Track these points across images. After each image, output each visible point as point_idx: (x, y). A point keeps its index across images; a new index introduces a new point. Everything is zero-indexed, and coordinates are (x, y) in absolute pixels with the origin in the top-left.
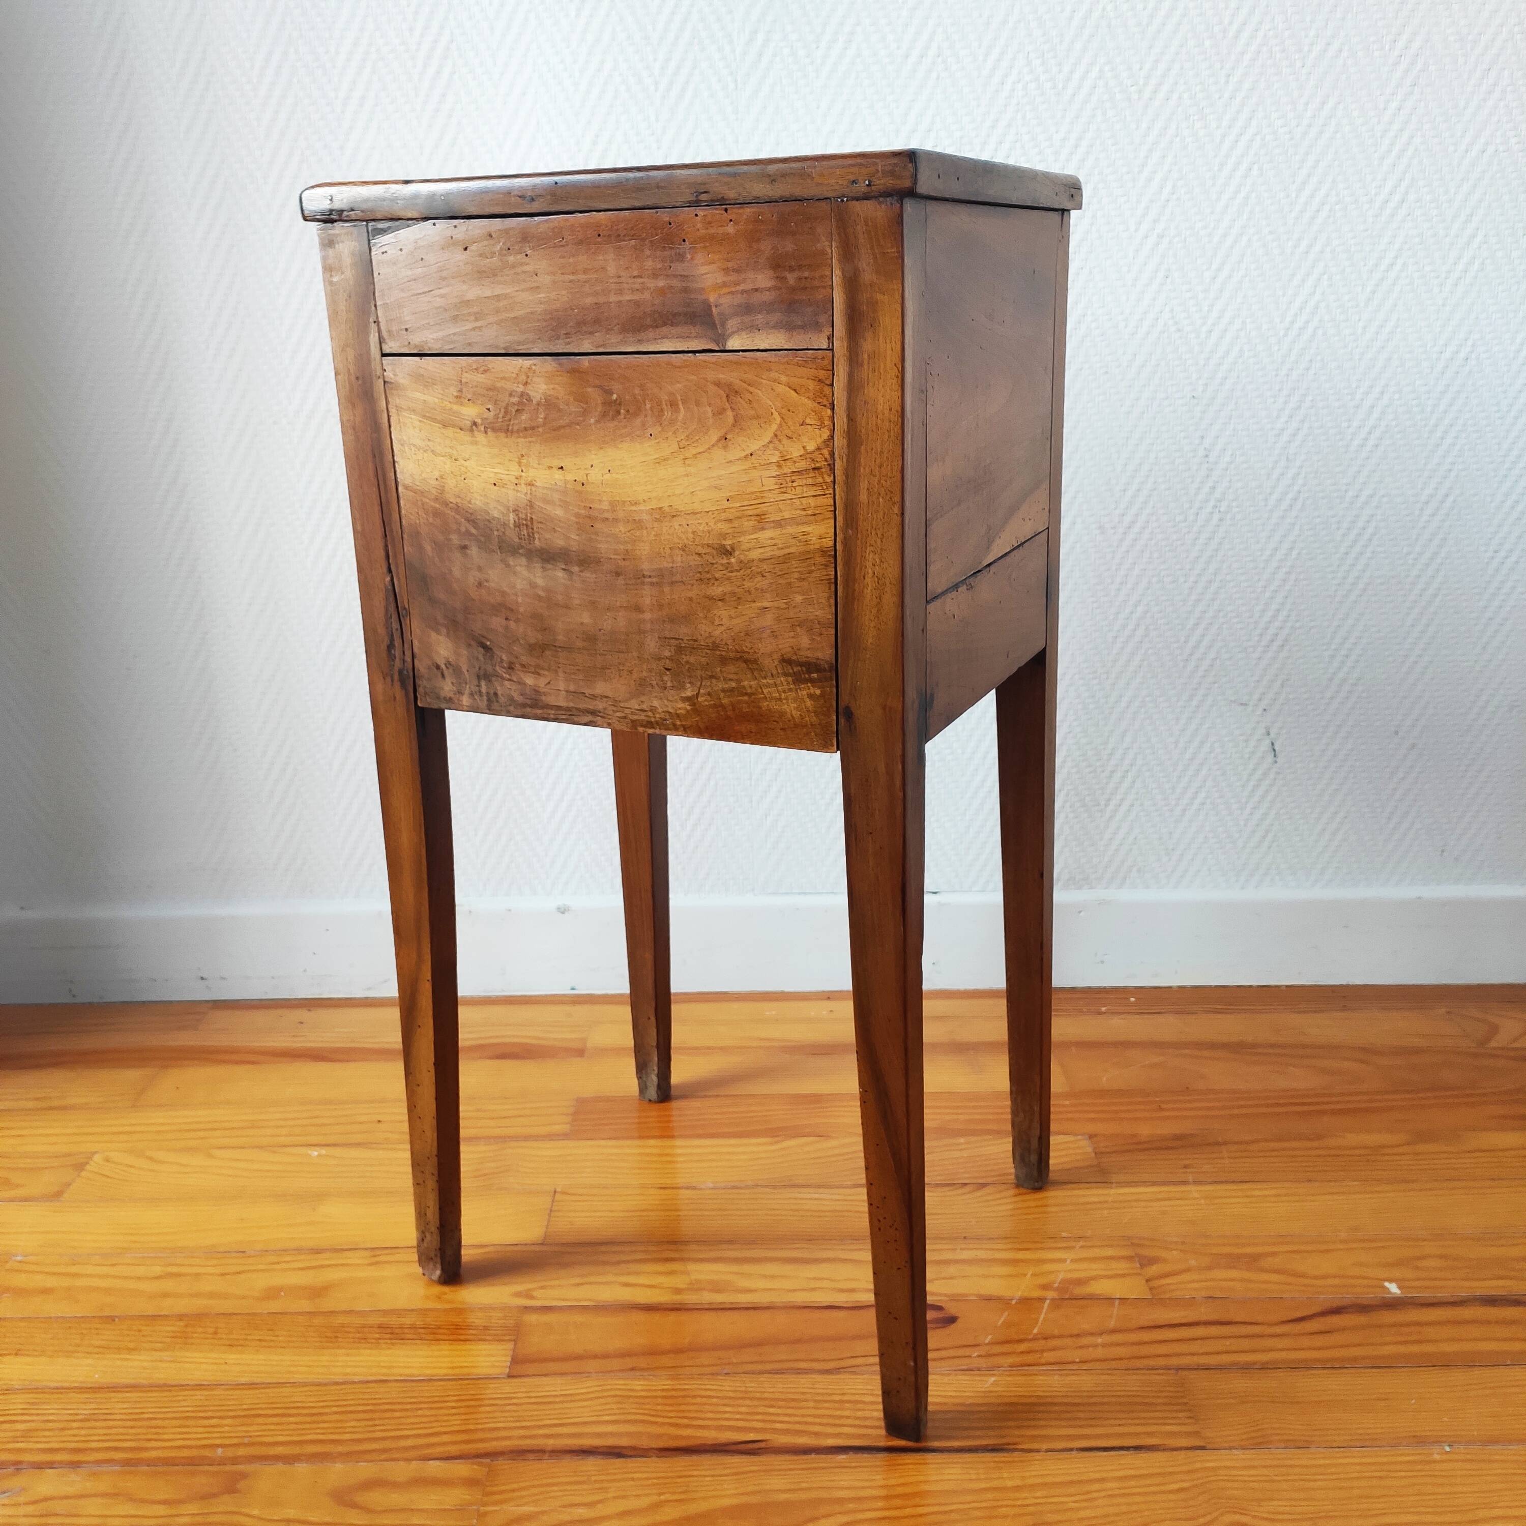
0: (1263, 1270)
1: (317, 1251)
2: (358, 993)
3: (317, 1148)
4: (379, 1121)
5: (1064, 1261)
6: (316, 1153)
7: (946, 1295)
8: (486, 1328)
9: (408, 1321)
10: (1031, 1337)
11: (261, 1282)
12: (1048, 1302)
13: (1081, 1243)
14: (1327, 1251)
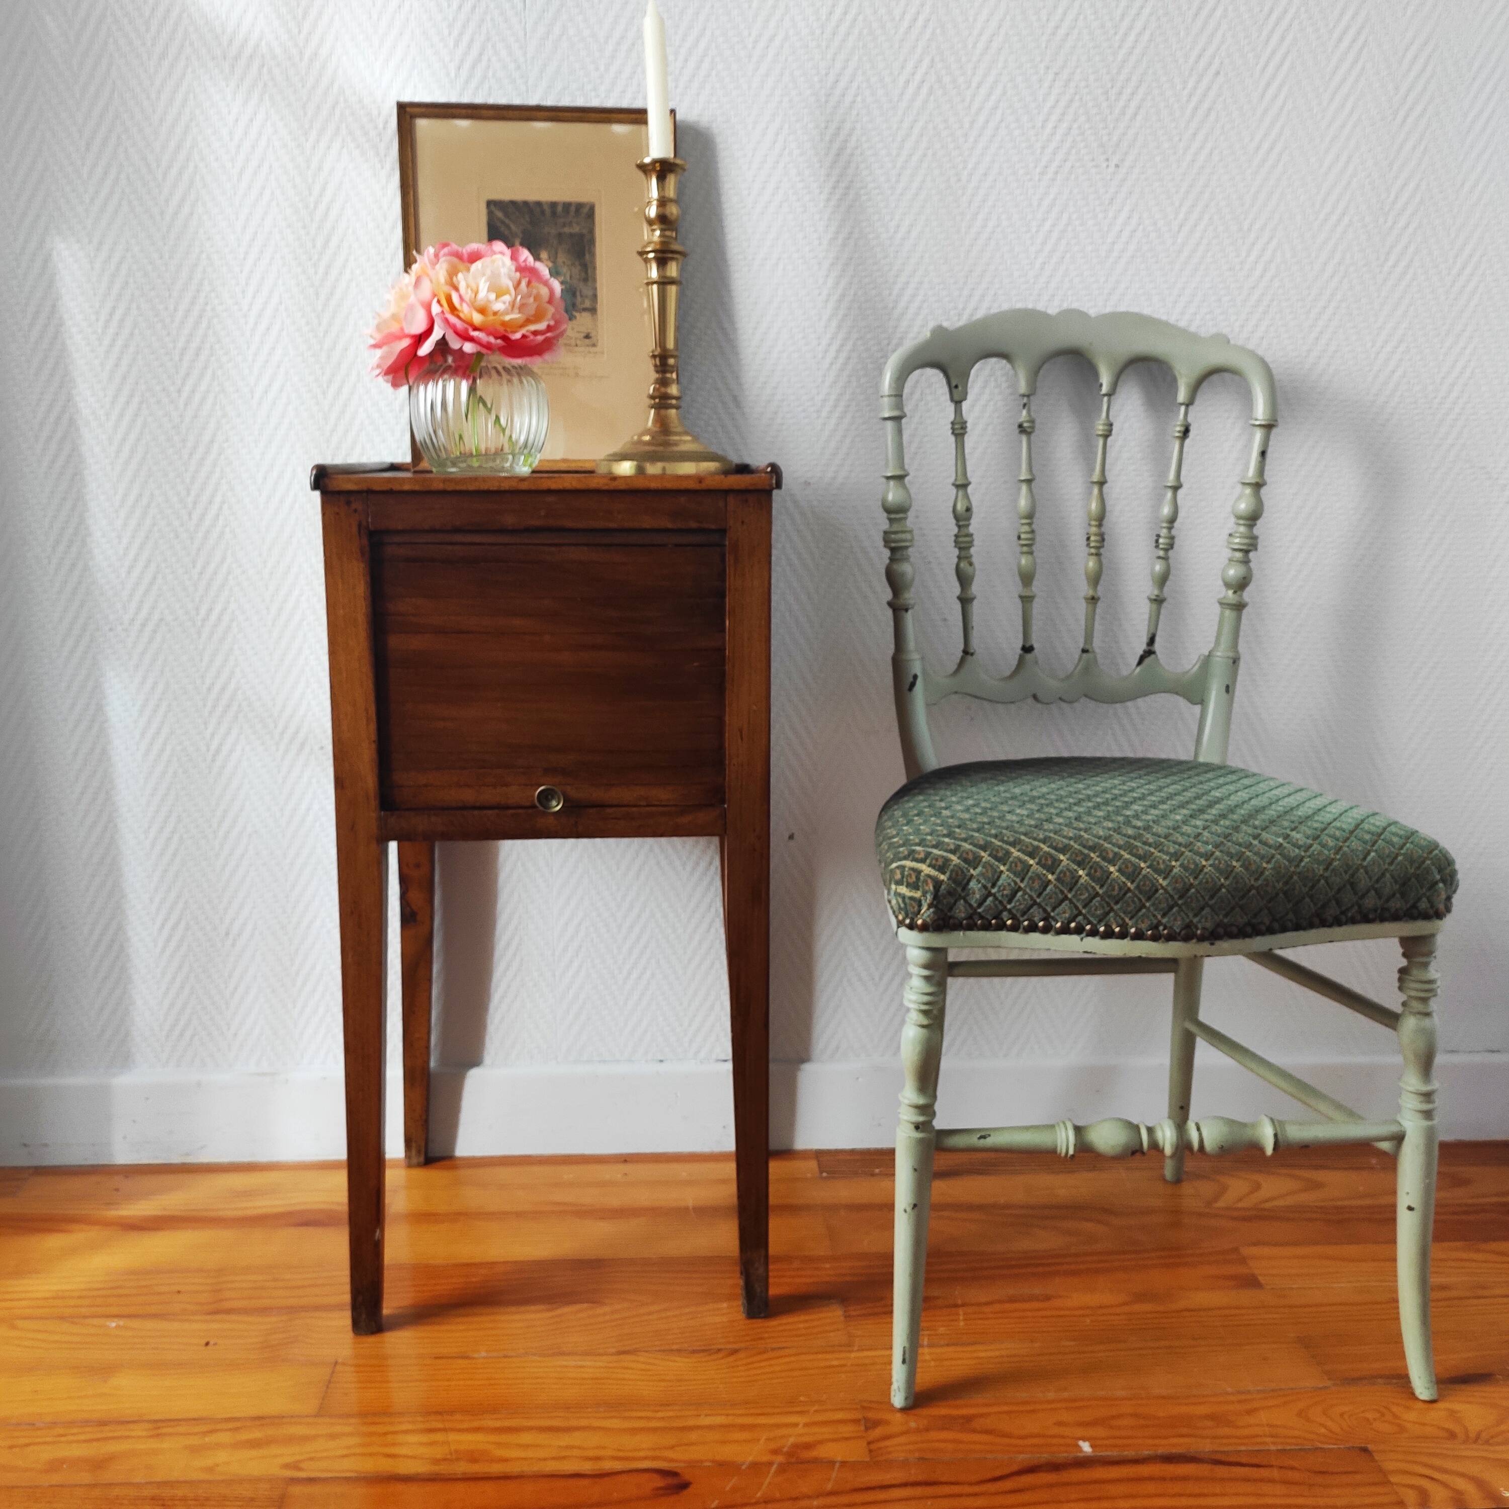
0: (974, 1431)
1: (102, 1423)
2: (176, 1159)
3: (116, 1320)
4: (179, 1292)
5: (796, 1425)
6: (114, 1325)
7: (685, 1462)
8: (252, 1500)
9: (180, 1493)
10: (753, 1501)
11: (47, 1454)
12: (775, 1466)
13: (816, 1407)
14: (1033, 1411)
